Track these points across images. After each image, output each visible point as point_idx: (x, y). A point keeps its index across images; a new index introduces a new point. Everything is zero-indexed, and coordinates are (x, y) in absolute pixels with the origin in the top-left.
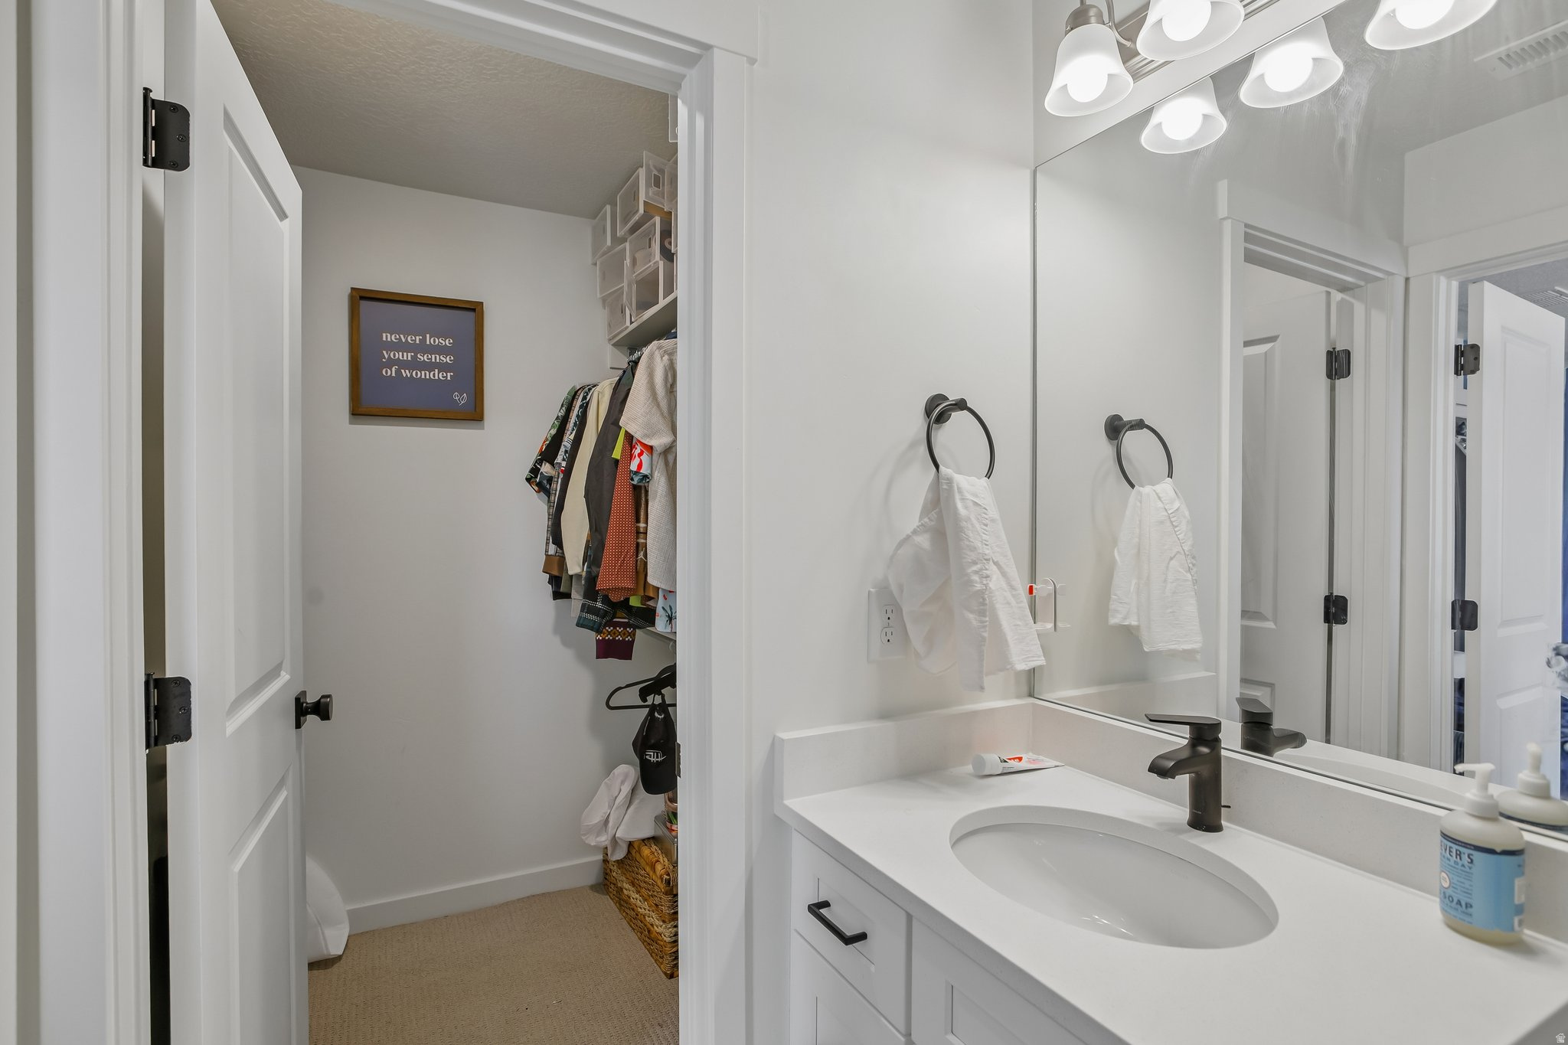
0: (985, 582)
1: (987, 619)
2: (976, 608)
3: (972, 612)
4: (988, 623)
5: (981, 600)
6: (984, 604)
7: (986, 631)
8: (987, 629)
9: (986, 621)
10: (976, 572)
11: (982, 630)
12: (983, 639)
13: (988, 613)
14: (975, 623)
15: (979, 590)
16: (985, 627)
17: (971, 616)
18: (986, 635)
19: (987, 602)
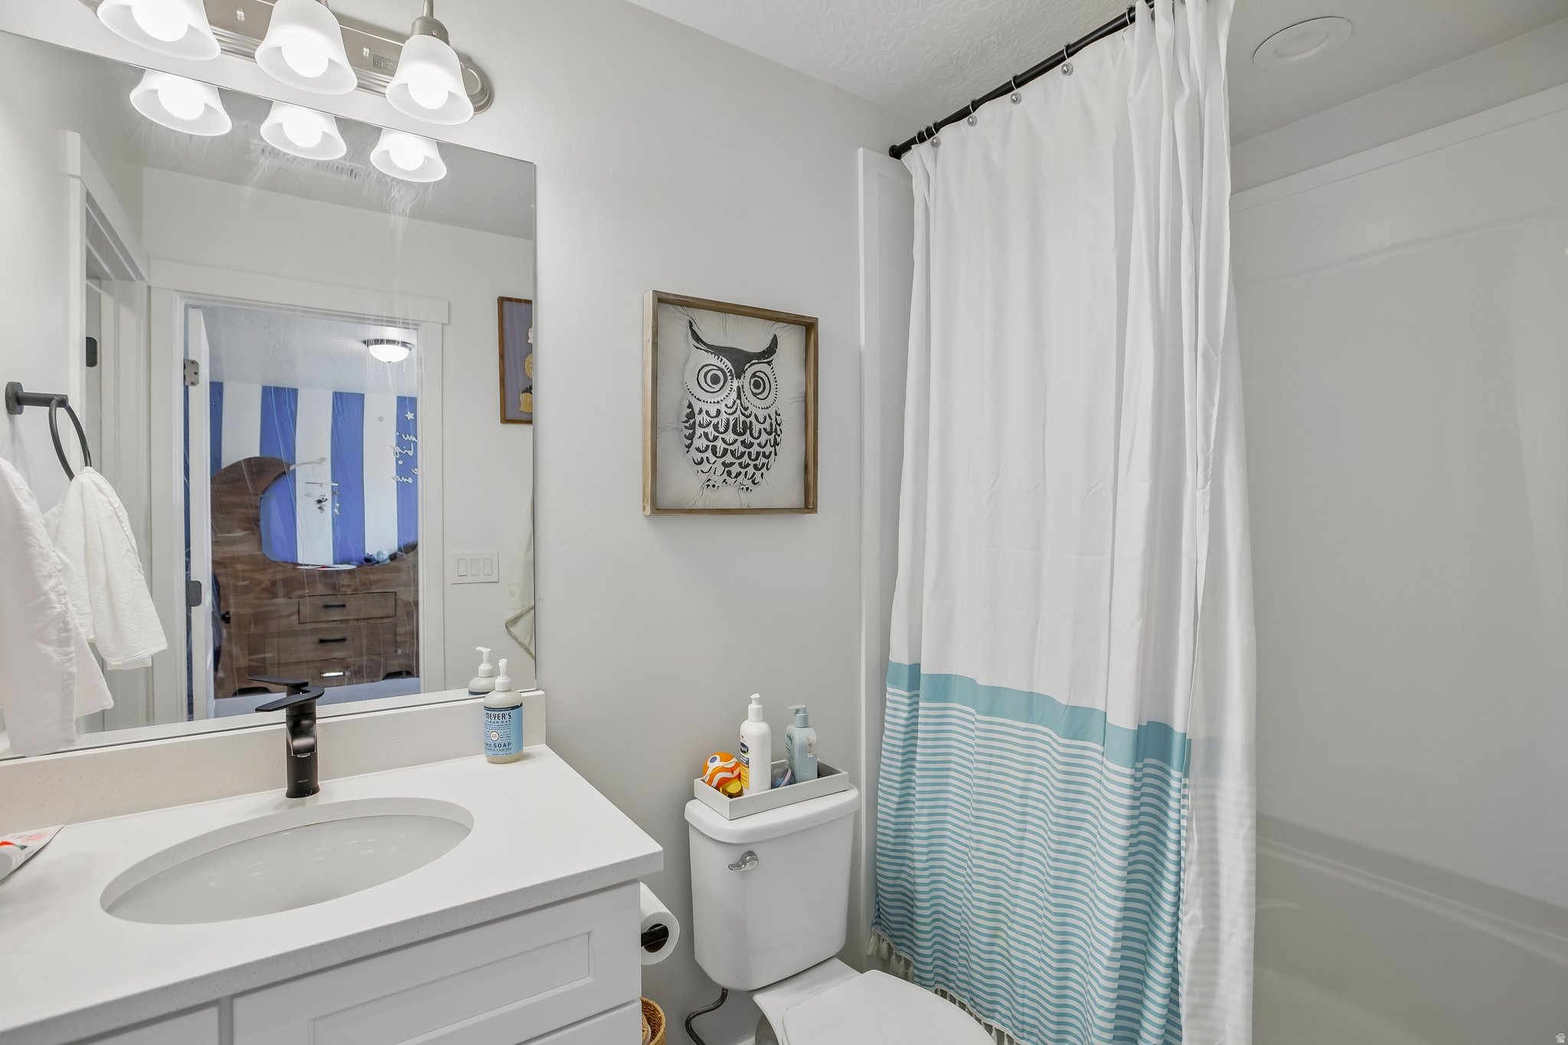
0: (64, 601)
1: (72, 648)
2: (55, 637)
3: (49, 643)
4: (74, 654)
5: (62, 625)
6: (66, 630)
7: (72, 665)
8: (74, 661)
9: (71, 653)
10: (53, 589)
11: (68, 664)
12: (71, 675)
13: (73, 642)
14: (56, 658)
15: (60, 613)
16: (70, 660)
17: (50, 650)
18: (74, 669)
19: (71, 626)
